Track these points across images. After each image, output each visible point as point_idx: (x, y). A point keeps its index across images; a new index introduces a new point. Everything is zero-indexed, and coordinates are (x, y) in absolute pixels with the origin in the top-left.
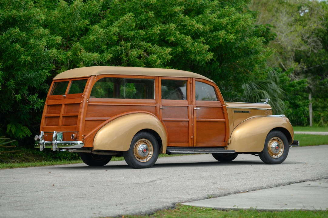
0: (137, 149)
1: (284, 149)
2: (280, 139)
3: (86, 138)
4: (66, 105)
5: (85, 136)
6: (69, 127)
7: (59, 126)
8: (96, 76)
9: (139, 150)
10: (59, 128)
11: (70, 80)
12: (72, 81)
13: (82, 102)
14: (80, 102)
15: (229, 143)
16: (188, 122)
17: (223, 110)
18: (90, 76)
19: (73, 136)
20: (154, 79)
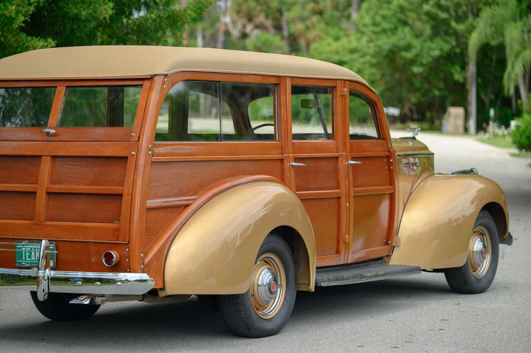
0: (256, 282)
1: (492, 254)
2: (485, 231)
3: (149, 261)
4: (54, 157)
5: (146, 255)
6: (86, 228)
7: (35, 222)
8: (166, 75)
9: (259, 286)
10: (35, 227)
11: (60, 86)
12: (67, 87)
13: (133, 155)
14: (125, 155)
15: (394, 247)
16: (339, 198)
17: (392, 162)
18: (150, 77)
19: (109, 257)
20: (276, 84)
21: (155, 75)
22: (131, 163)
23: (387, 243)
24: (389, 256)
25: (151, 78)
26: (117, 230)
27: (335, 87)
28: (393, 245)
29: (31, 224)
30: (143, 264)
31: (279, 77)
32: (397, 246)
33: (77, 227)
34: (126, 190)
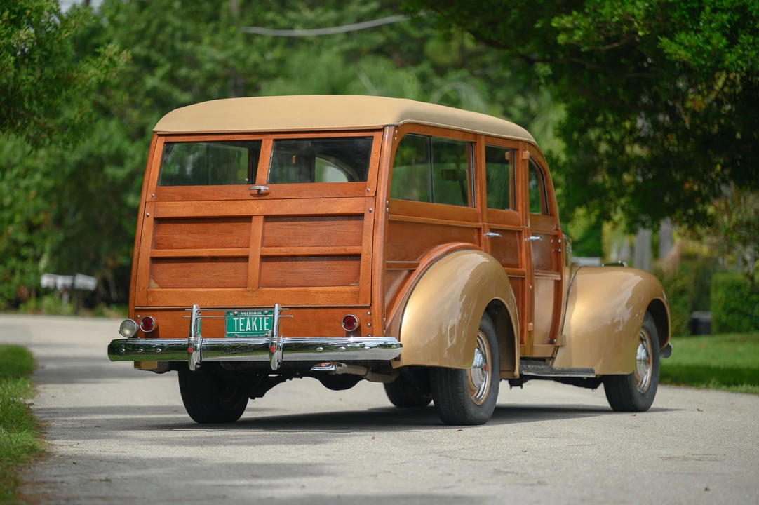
3: (389, 326)
5: (387, 319)
6: (317, 292)
7: (249, 289)
8: (396, 126)
10: (249, 294)
11: (267, 139)
12: (274, 140)
13: (370, 212)
14: (360, 212)
15: (558, 347)
16: (523, 279)
17: (560, 243)
18: (382, 128)
19: (349, 322)
20: (472, 143)
21: (386, 126)
22: (368, 219)
23: (551, 342)
24: (552, 358)
25: (382, 130)
26: (357, 293)
27: (517, 150)
28: (558, 344)
29: (244, 291)
30: (385, 329)
31: (476, 135)
32: (562, 346)
33: (305, 291)
34: (365, 250)
